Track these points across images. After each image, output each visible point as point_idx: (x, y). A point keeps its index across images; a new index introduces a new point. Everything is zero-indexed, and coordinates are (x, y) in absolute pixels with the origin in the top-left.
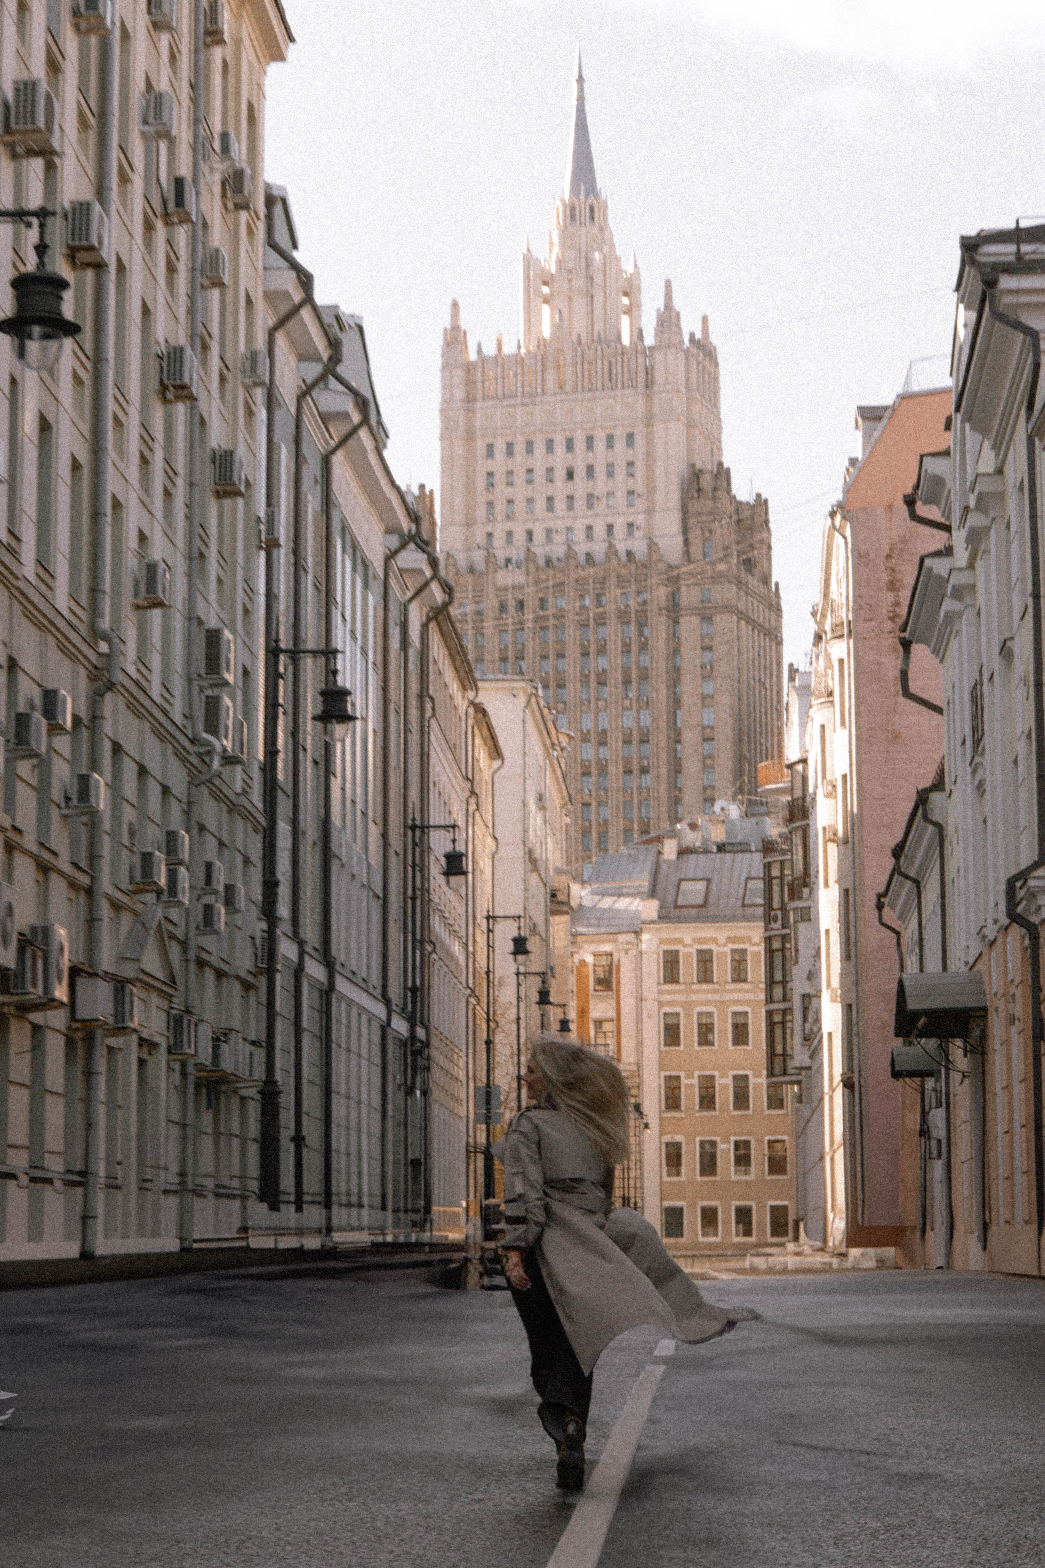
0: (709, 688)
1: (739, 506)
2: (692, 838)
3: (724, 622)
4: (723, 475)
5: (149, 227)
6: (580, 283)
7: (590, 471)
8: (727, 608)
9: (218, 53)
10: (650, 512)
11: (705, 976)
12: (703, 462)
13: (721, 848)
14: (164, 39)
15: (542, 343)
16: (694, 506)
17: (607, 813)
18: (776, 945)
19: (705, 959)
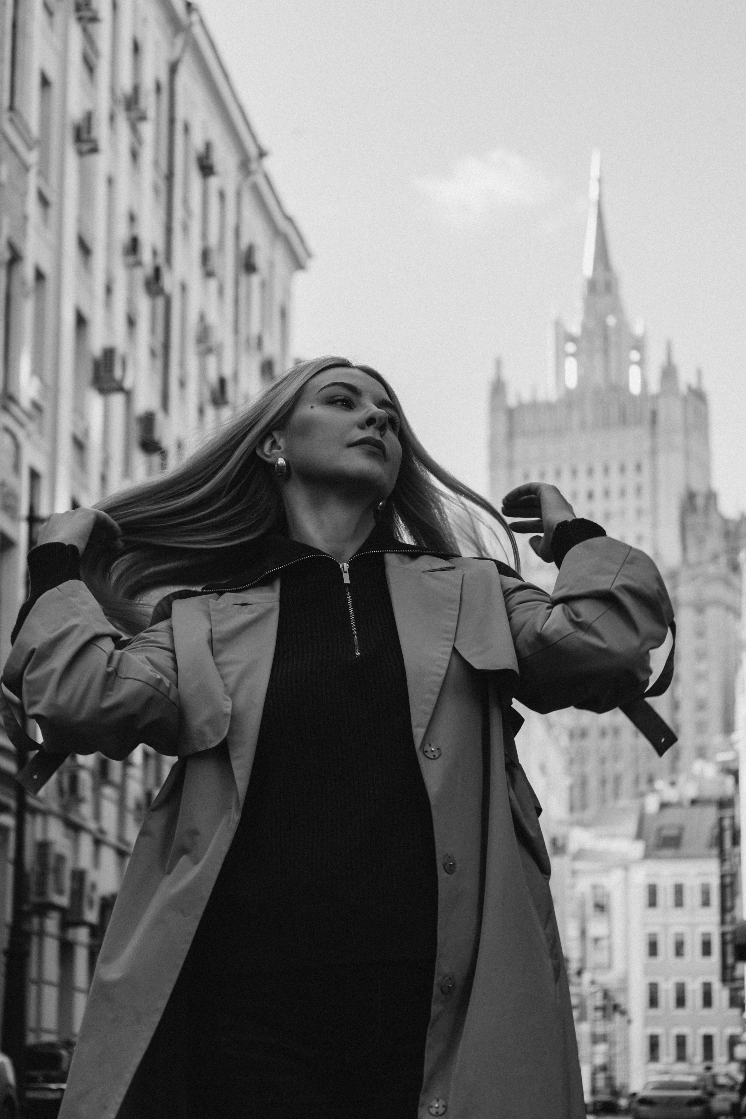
0: (702, 667)
1: (726, 521)
2: (671, 795)
3: (713, 614)
4: (711, 497)
5: (201, 411)
6: (598, 342)
7: (607, 493)
8: (717, 603)
9: (255, 279)
10: (655, 525)
11: (679, 902)
12: (698, 486)
13: (694, 802)
14: (213, 284)
15: (569, 392)
16: (690, 520)
17: (620, 766)
18: (728, 880)
19: (679, 890)
